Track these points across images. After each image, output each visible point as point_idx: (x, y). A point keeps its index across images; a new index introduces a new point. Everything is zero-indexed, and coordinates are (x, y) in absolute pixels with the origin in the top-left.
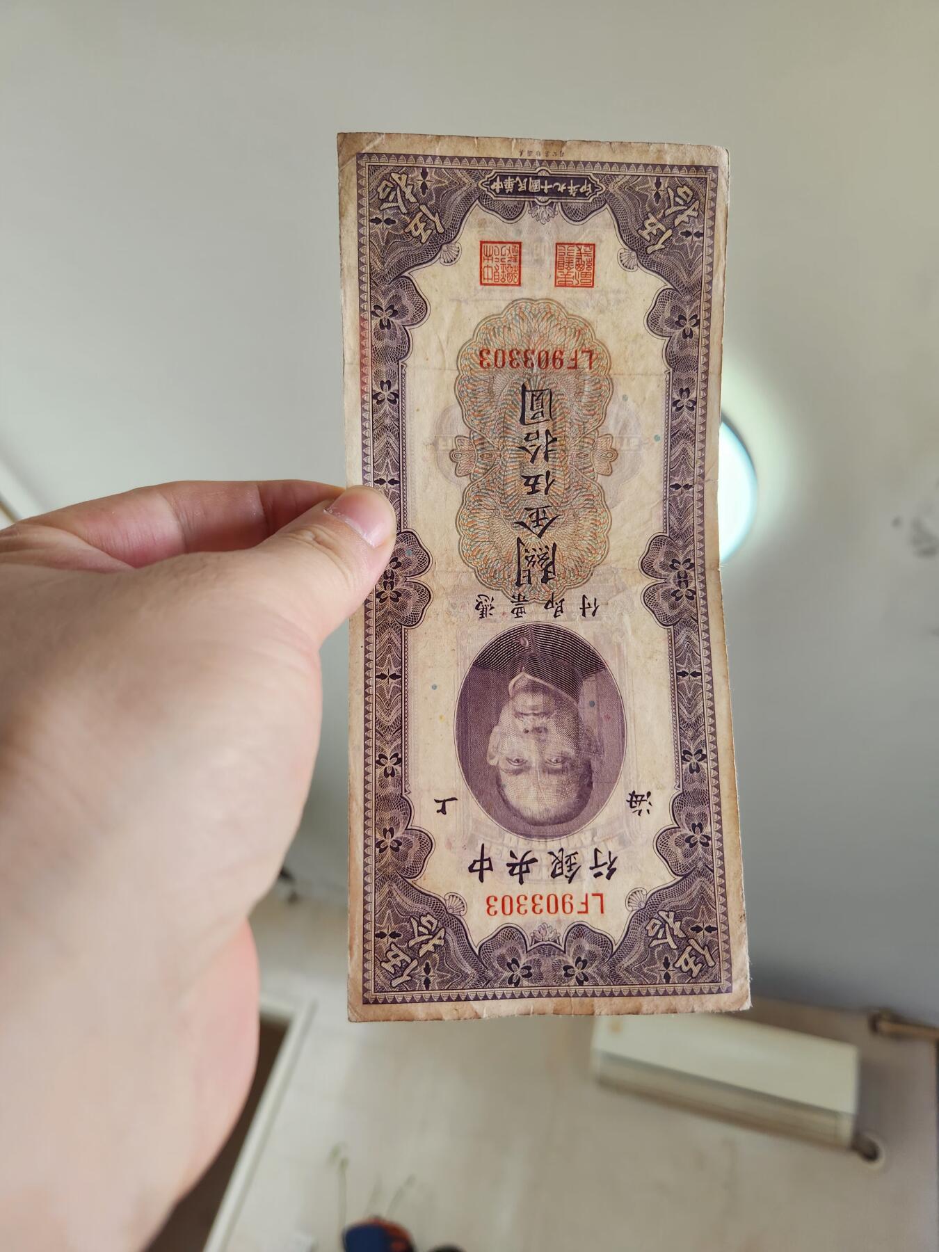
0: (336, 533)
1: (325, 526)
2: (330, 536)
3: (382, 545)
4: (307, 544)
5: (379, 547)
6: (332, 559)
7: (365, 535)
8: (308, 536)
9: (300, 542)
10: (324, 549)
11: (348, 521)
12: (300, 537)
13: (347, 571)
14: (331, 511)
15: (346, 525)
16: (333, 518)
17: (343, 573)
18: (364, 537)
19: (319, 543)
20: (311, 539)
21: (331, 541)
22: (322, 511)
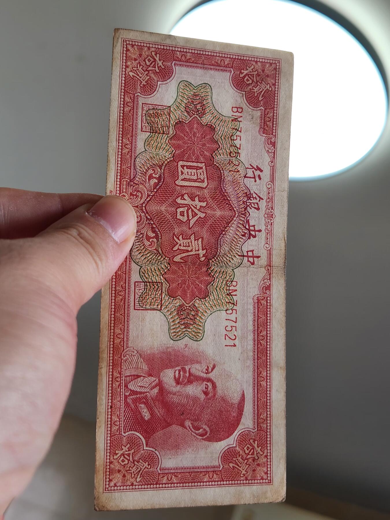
0: (93, 232)
1: (86, 226)
2: (88, 233)
3: (125, 241)
4: (74, 239)
5: (122, 242)
6: (89, 252)
7: (113, 233)
8: (74, 232)
9: (69, 236)
10: (85, 244)
11: (103, 222)
12: (69, 232)
13: (99, 262)
14: (91, 214)
15: (101, 225)
16: (92, 219)
17: (96, 263)
18: (113, 235)
19: (81, 238)
20: (76, 234)
21: (90, 238)
22: (84, 213)
